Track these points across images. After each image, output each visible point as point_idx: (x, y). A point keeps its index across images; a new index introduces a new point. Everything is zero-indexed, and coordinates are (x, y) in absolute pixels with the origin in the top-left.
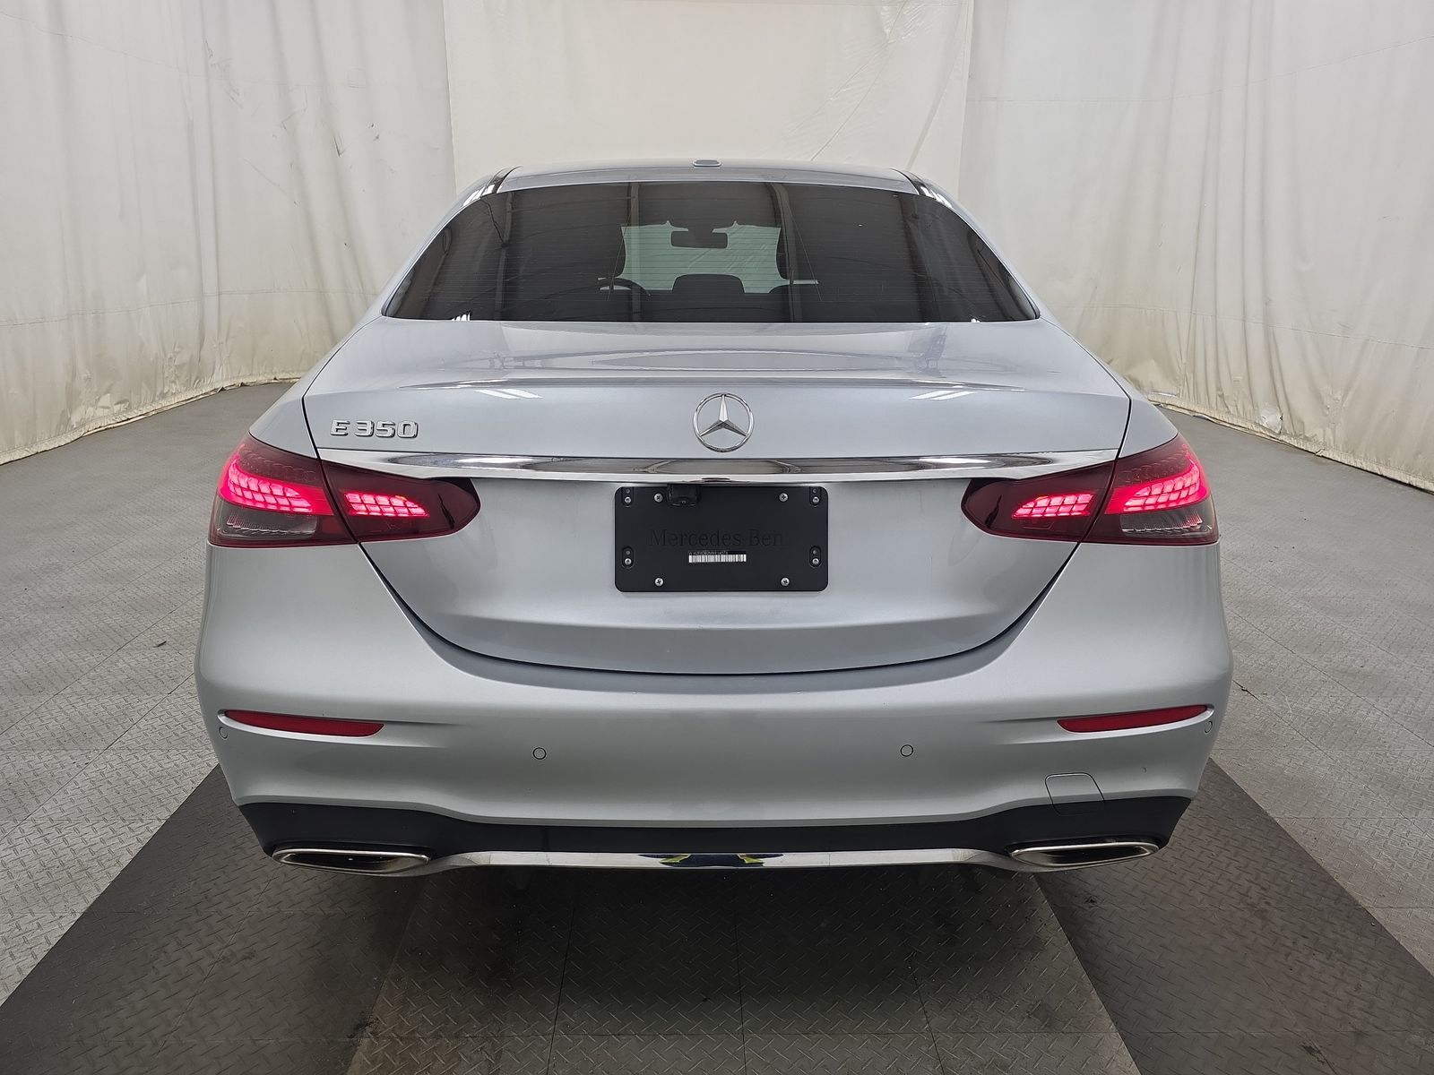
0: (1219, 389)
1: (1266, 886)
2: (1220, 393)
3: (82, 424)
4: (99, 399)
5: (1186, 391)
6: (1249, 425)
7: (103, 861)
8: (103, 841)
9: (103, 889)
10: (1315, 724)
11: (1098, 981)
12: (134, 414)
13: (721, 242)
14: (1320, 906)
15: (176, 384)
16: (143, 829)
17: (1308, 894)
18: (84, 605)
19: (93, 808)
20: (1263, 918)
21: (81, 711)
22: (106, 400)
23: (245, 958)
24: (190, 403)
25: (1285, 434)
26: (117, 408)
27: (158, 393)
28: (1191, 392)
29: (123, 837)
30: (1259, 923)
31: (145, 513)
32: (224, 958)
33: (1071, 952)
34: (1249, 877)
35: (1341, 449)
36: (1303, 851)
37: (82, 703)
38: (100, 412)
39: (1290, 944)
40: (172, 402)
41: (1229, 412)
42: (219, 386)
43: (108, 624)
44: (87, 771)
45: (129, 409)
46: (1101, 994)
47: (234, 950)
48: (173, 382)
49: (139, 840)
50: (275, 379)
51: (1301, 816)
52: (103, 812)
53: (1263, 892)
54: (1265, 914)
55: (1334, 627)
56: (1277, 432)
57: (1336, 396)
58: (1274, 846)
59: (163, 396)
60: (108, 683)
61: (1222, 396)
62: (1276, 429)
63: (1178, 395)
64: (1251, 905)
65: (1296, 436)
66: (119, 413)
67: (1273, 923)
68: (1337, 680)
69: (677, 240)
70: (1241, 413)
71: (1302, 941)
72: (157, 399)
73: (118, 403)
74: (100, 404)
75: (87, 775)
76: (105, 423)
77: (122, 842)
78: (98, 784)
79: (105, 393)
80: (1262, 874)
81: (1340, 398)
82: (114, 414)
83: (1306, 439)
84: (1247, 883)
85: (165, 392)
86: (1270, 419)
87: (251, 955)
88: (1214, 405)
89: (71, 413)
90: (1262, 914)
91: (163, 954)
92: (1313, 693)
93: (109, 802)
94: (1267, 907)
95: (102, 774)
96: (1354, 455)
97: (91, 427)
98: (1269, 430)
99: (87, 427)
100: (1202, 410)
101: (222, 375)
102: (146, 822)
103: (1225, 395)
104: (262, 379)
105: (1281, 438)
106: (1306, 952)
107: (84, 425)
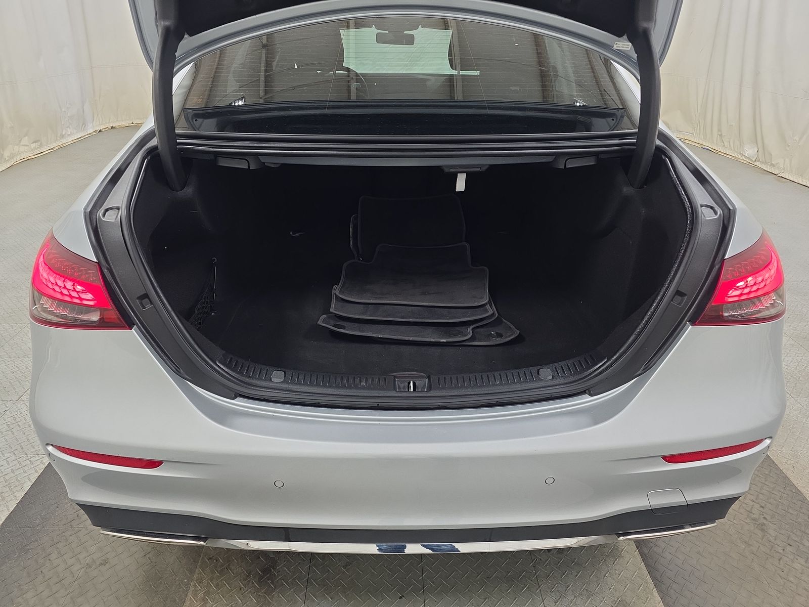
0: (720, 130)
1: (763, 505)
2: (720, 133)
3: (12, 157)
4: (21, 140)
5: (698, 131)
6: (736, 155)
7: (12, 487)
8: (13, 471)
9: (11, 509)
10: (789, 378)
11: (658, 582)
12: (45, 149)
13: (410, 40)
14: (799, 520)
15: (70, 128)
16: (39, 462)
17: (790, 510)
18: (9, 290)
19: (7, 446)
20: (763, 530)
21: (4, 370)
22: (25, 140)
23: (101, 564)
24: (80, 140)
25: (759, 161)
26: (33, 146)
27: (59, 135)
28: (702, 133)
29: (26, 468)
30: (760, 533)
31: (49, 221)
32: (87, 564)
33: (639, 558)
34: (752, 497)
35: (794, 172)
36: (786, 477)
37: (4, 364)
38: (22, 149)
39: (781, 551)
40: (69, 140)
41: (724, 146)
42: (98, 129)
43: (23, 305)
44: (5, 417)
45: (41, 146)
46: (660, 591)
47: (95, 558)
48: (67, 127)
49: (36, 471)
50: (132, 123)
51: (783, 449)
52: (14, 448)
53: (761, 509)
54: (763, 527)
55: (796, 304)
56: (754, 160)
57: (795, 138)
58: (767, 473)
59: (63, 136)
60: (21, 349)
61: (721, 135)
62: (753, 158)
63: (693, 134)
64: (754, 520)
65: (765, 163)
66: (35, 148)
67: (769, 534)
68: (801, 344)
69: (380, 39)
70: (732, 146)
71: (789, 549)
72: (58, 138)
73: (33, 143)
74: (21, 144)
75: (5, 420)
76: (28, 155)
77: (25, 472)
78: (12, 427)
79: (25, 136)
80: (760, 495)
81: (797, 139)
82: (32, 150)
83: (773, 165)
84: (751, 502)
85: (63, 133)
86: (750, 151)
87: (105, 563)
88: (715, 142)
89: (3, 150)
90: (762, 528)
91: (48, 561)
92: (786, 354)
93: (18, 441)
94: (765, 521)
95: (15, 419)
96: (802, 177)
97: (18, 159)
98: (749, 158)
99: (15, 159)
100: (706, 144)
101: (99, 122)
102: (41, 456)
103: (723, 134)
104: (125, 124)
105: (756, 164)
106: (791, 557)
107: (13, 158)
